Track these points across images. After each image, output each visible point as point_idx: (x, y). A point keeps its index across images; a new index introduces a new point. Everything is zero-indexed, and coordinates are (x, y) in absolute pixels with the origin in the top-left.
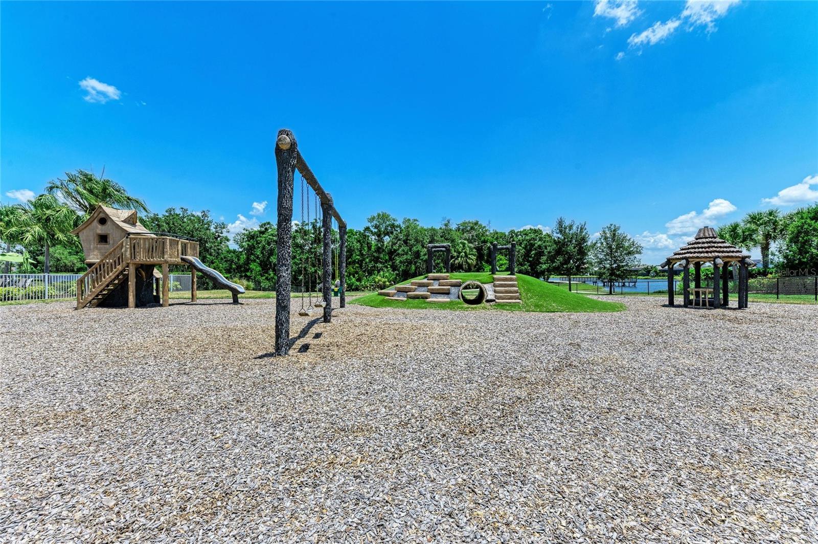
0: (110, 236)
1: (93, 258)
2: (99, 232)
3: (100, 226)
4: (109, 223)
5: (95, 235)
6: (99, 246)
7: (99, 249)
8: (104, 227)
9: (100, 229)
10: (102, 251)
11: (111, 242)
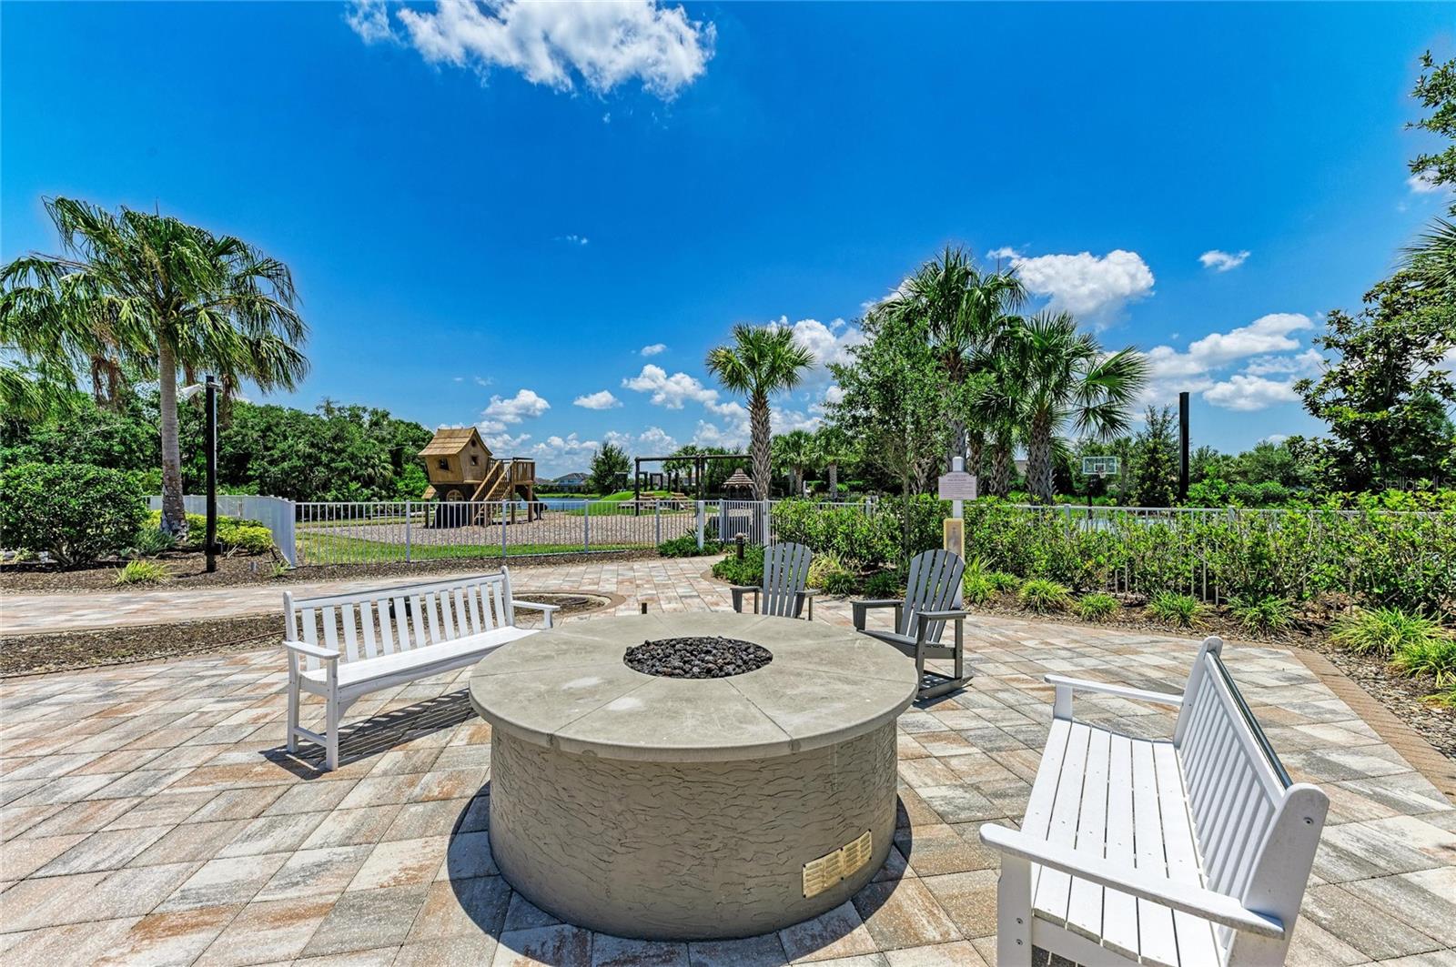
0: (479, 458)
1: (469, 479)
3: (472, 448)
4: (478, 445)
5: (470, 457)
6: (472, 467)
7: (471, 470)
9: (473, 451)
10: (474, 472)
11: (479, 464)
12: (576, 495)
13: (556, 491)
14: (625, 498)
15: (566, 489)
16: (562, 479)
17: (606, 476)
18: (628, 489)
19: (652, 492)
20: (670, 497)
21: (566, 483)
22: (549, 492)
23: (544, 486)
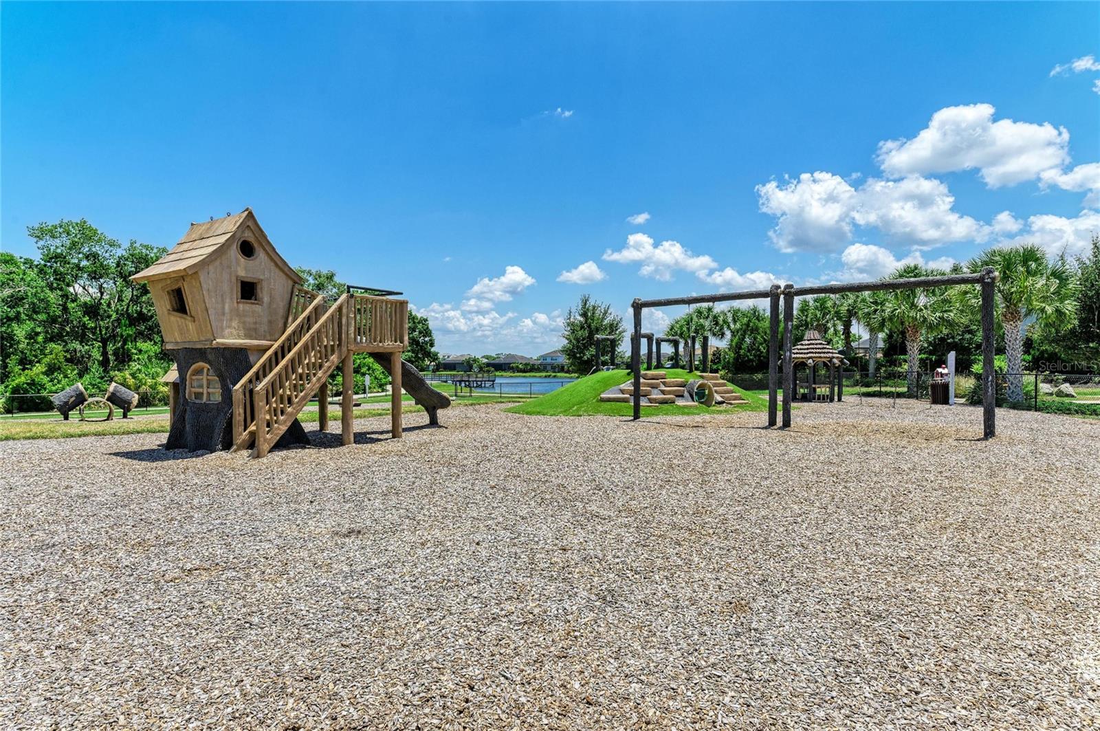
0: (265, 284)
1: (231, 336)
2: (242, 273)
3: (242, 260)
4: (261, 255)
5: (234, 279)
6: (241, 306)
7: (239, 315)
8: (251, 263)
9: (244, 268)
10: (248, 319)
11: (266, 299)
12: (559, 374)
13: (538, 370)
14: (615, 381)
15: (549, 368)
16: (544, 357)
17: (586, 347)
18: (617, 366)
19: (661, 372)
20: (695, 379)
21: (549, 360)
22: (530, 371)
23: (526, 364)
